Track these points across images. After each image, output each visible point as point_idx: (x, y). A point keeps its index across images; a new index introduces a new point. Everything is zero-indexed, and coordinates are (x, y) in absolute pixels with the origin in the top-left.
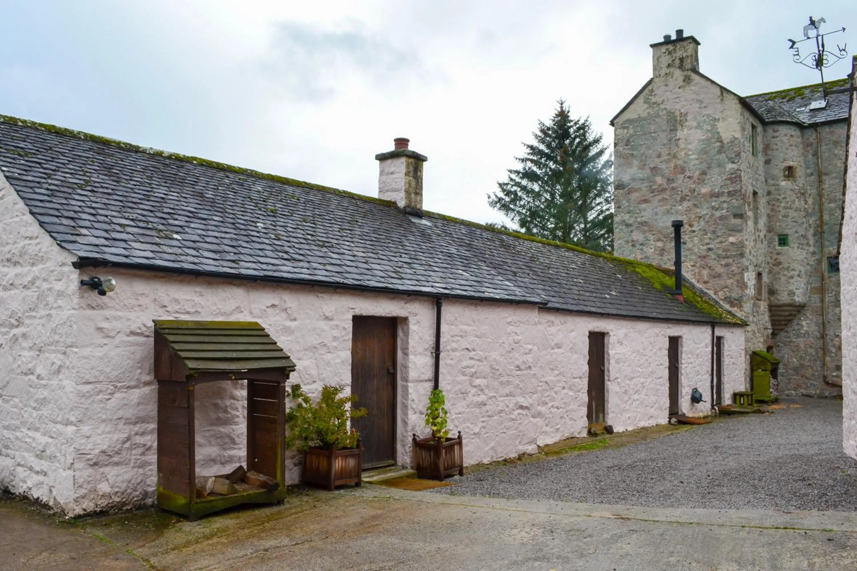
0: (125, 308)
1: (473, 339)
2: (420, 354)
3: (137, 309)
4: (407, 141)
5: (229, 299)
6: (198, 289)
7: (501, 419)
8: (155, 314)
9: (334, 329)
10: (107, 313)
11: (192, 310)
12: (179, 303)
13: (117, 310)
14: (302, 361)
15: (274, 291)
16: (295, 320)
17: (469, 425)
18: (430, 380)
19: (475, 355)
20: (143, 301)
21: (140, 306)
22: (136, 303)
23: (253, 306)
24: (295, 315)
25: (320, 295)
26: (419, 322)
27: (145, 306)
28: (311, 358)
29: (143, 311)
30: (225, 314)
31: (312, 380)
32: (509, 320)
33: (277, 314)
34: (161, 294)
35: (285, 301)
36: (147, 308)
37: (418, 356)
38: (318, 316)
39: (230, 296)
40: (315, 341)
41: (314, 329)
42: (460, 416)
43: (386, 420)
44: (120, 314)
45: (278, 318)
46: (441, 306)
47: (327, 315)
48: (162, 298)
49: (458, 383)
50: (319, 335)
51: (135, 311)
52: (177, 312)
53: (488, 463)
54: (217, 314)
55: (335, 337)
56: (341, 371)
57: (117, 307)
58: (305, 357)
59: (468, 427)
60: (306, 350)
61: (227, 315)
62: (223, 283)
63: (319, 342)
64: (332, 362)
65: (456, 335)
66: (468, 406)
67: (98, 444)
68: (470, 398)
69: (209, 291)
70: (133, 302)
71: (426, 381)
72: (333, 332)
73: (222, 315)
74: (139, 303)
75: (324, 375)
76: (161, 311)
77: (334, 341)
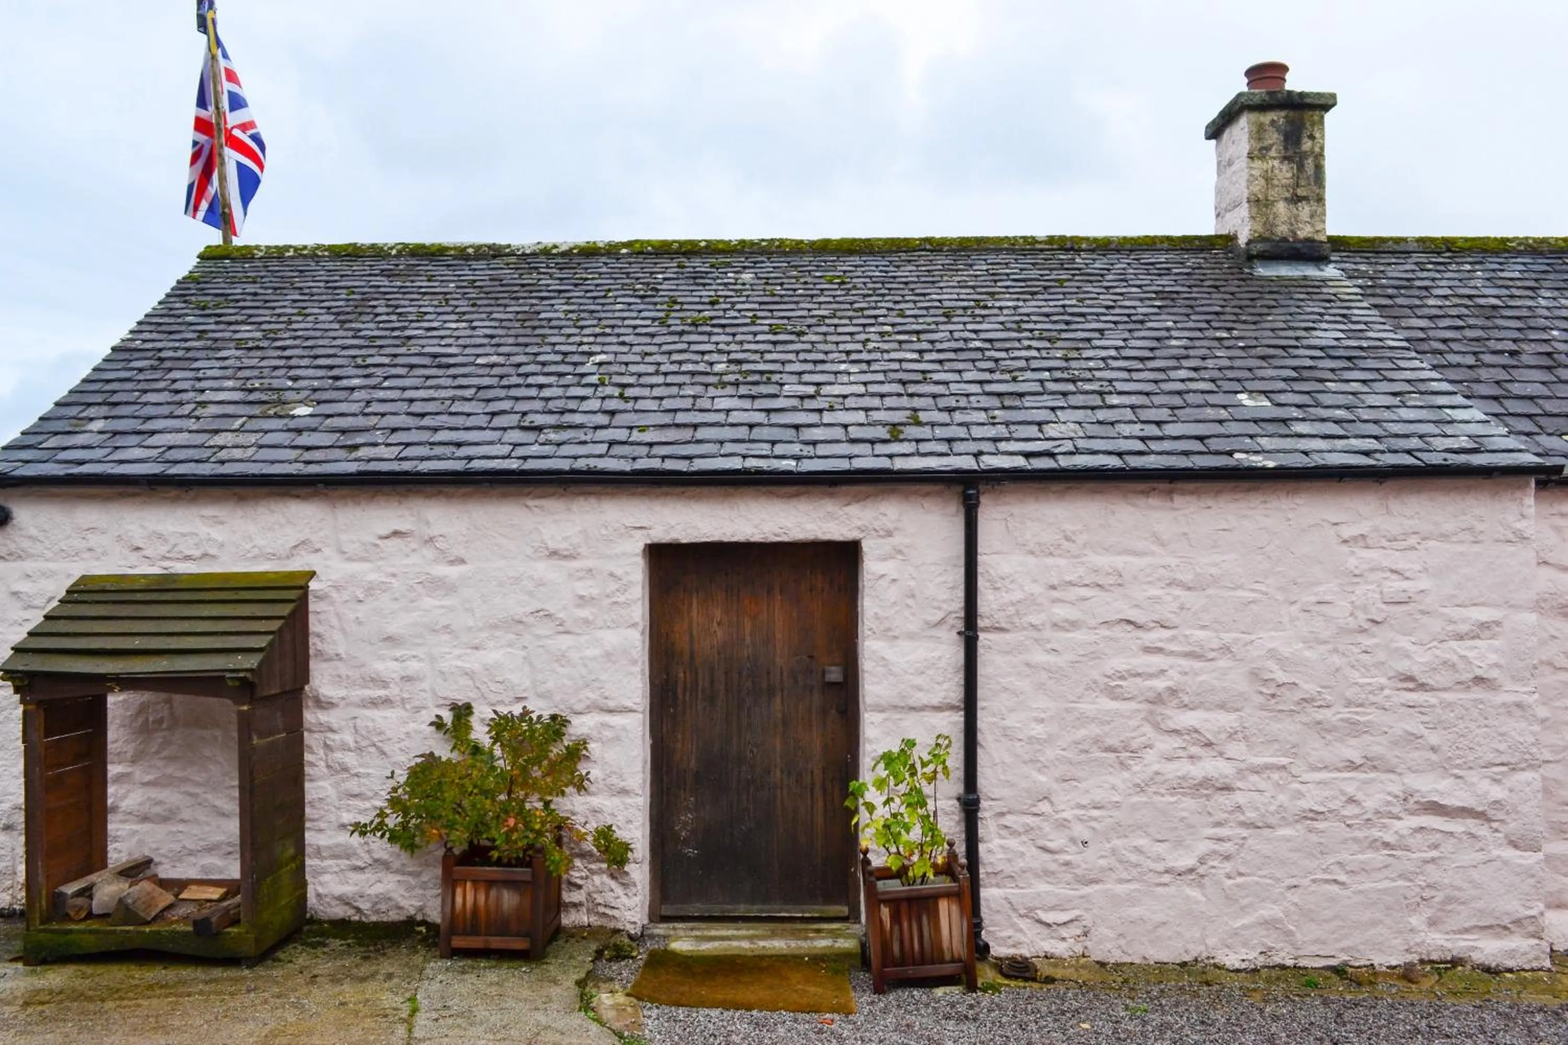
0: (64, 555)
1: (1154, 592)
2: (911, 636)
3: (87, 555)
4: (1283, 68)
5: (281, 526)
6: (210, 511)
7: (1314, 838)
8: (120, 563)
9: (580, 579)
10: (29, 566)
11: (197, 553)
12: (166, 541)
13: (47, 560)
14: (482, 652)
15: (400, 503)
16: (462, 561)
17: (1142, 842)
18: (952, 708)
19: (1173, 639)
20: (94, 540)
21: (90, 550)
22: (83, 545)
23: (344, 537)
24: (460, 551)
25: (531, 503)
26: (900, 552)
27: (99, 550)
28: (510, 645)
29: (98, 559)
30: (273, 556)
31: (512, 695)
32: (1347, 532)
33: (414, 550)
34: (130, 527)
35: (428, 523)
36: (104, 553)
37: (904, 644)
38: (529, 551)
39: (283, 521)
40: (517, 604)
41: (517, 580)
42: (1095, 813)
43: (820, 804)
44: (52, 566)
45: (414, 559)
46: (977, 505)
47: (552, 545)
48: (130, 534)
49: (1084, 720)
50: (530, 594)
51: (83, 559)
52: (165, 558)
53: (1238, 965)
54: (255, 557)
55: (582, 597)
56: (604, 677)
57: (49, 554)
58: (491, 644)
59: (1138, 850)
60: (495, 627)
61: (279, 558)
62: (269, 495)
63: (529, 609)
64: (574, 655)
65: (1071, 584)
66: (1140, 788)
67: (10, 794)
68: (1152, 762)
69: (239, 513)
70: (78, 544)
71: (938, 709)
72: (578, 585)
73: (269, 559)
74: (89, 546)
75: (550, 685)
76: (134, 557)
77: (579, 606)
